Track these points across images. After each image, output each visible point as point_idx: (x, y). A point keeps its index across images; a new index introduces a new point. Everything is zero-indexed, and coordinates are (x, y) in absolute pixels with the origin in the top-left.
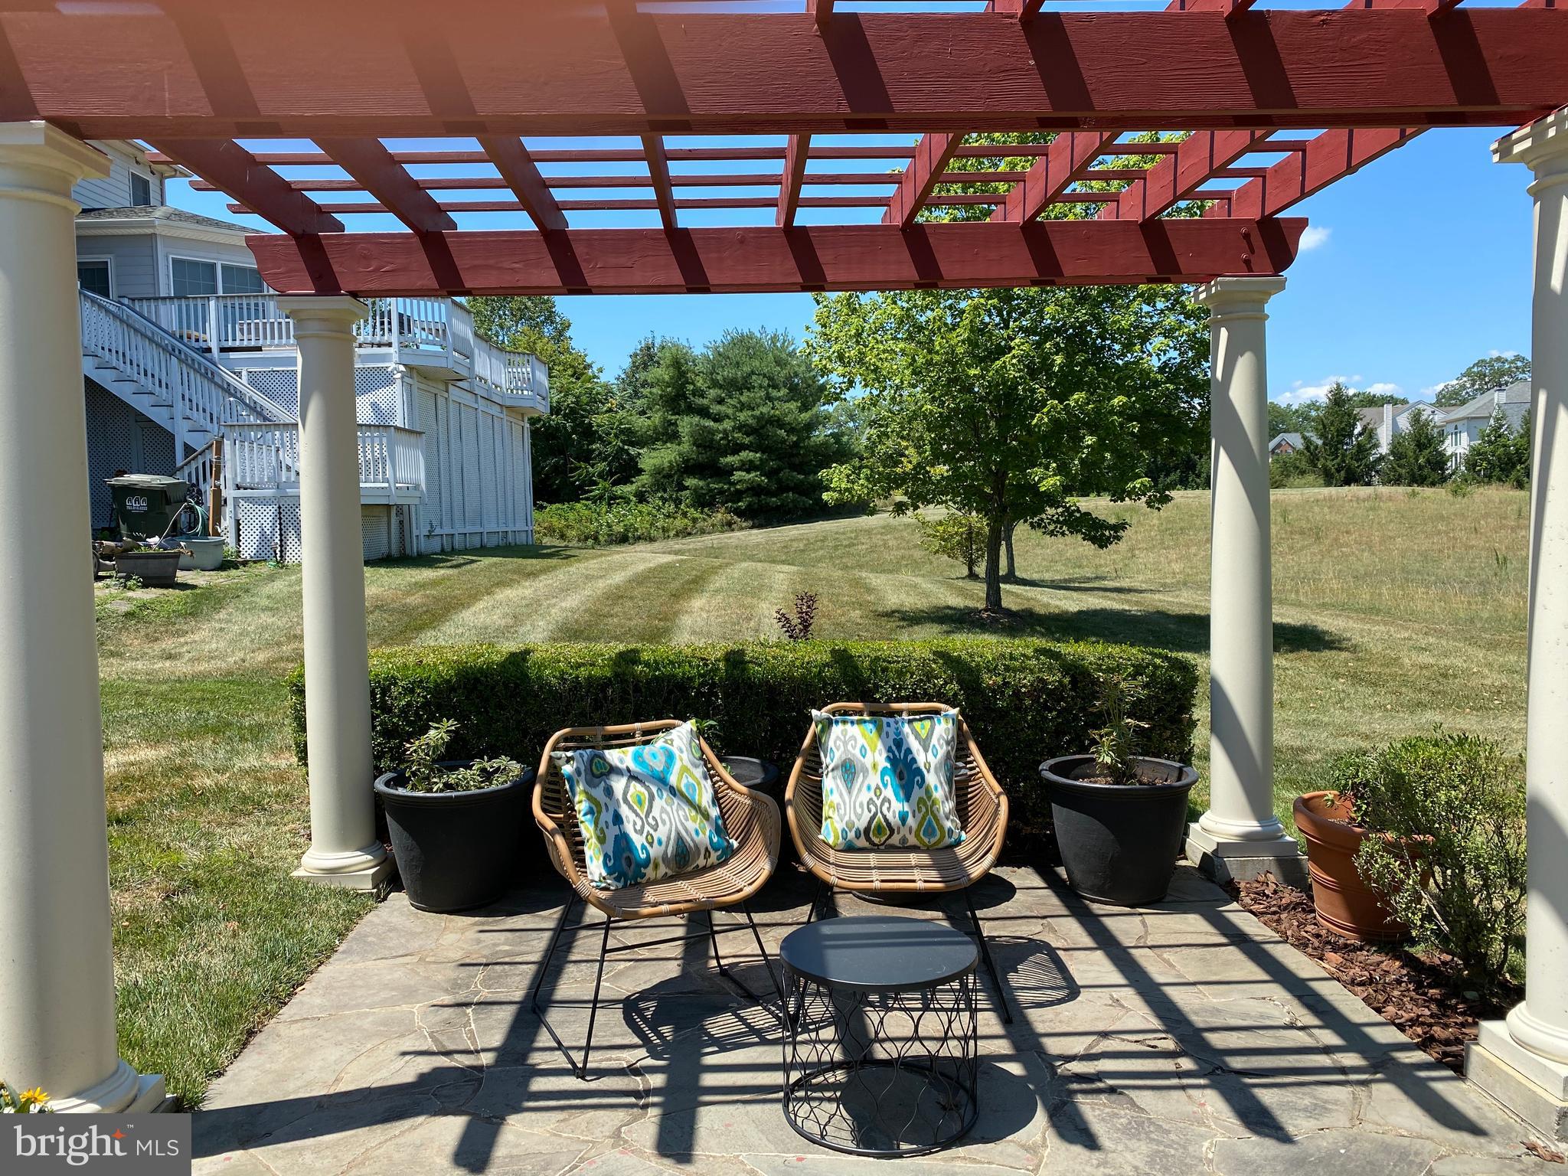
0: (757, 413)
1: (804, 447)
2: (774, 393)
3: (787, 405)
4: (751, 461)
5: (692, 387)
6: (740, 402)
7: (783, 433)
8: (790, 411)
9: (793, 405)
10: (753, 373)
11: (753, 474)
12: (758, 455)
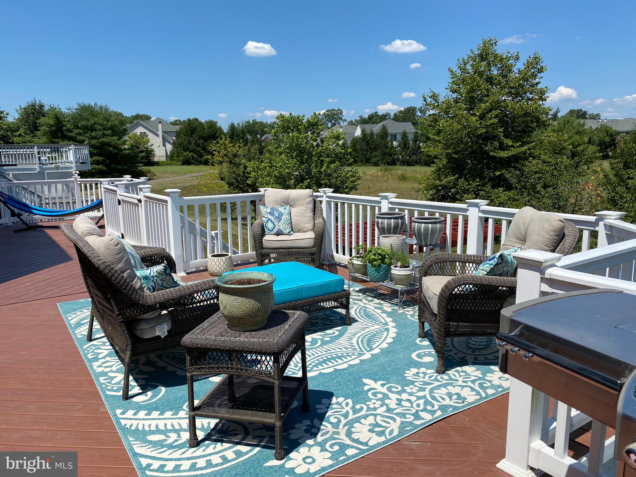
0: (100, 141)
1: (120, 155)
2: (106, 132)
3: (112, 138)
4: (98, 160)
5: (66, 128)
6: (91, 135)
7: (111, 149)
8: (114, 140)
9: (115, 138)
10: (95, 123)
11: (100, 166)
12: (102, 158)
